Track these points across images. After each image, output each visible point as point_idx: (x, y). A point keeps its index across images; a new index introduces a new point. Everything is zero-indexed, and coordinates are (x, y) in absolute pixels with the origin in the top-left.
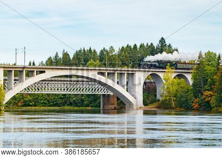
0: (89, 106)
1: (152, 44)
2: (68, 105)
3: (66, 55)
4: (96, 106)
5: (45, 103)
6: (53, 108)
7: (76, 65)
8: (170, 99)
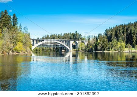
3: (48, 36)
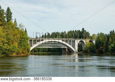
0: (57, 52)
1: (79, 30)
2: (50, 52)
4: (60, 52)
5: (42, 51)
6: (45, 53)
7: (52, 37)
8: (88, 50)
